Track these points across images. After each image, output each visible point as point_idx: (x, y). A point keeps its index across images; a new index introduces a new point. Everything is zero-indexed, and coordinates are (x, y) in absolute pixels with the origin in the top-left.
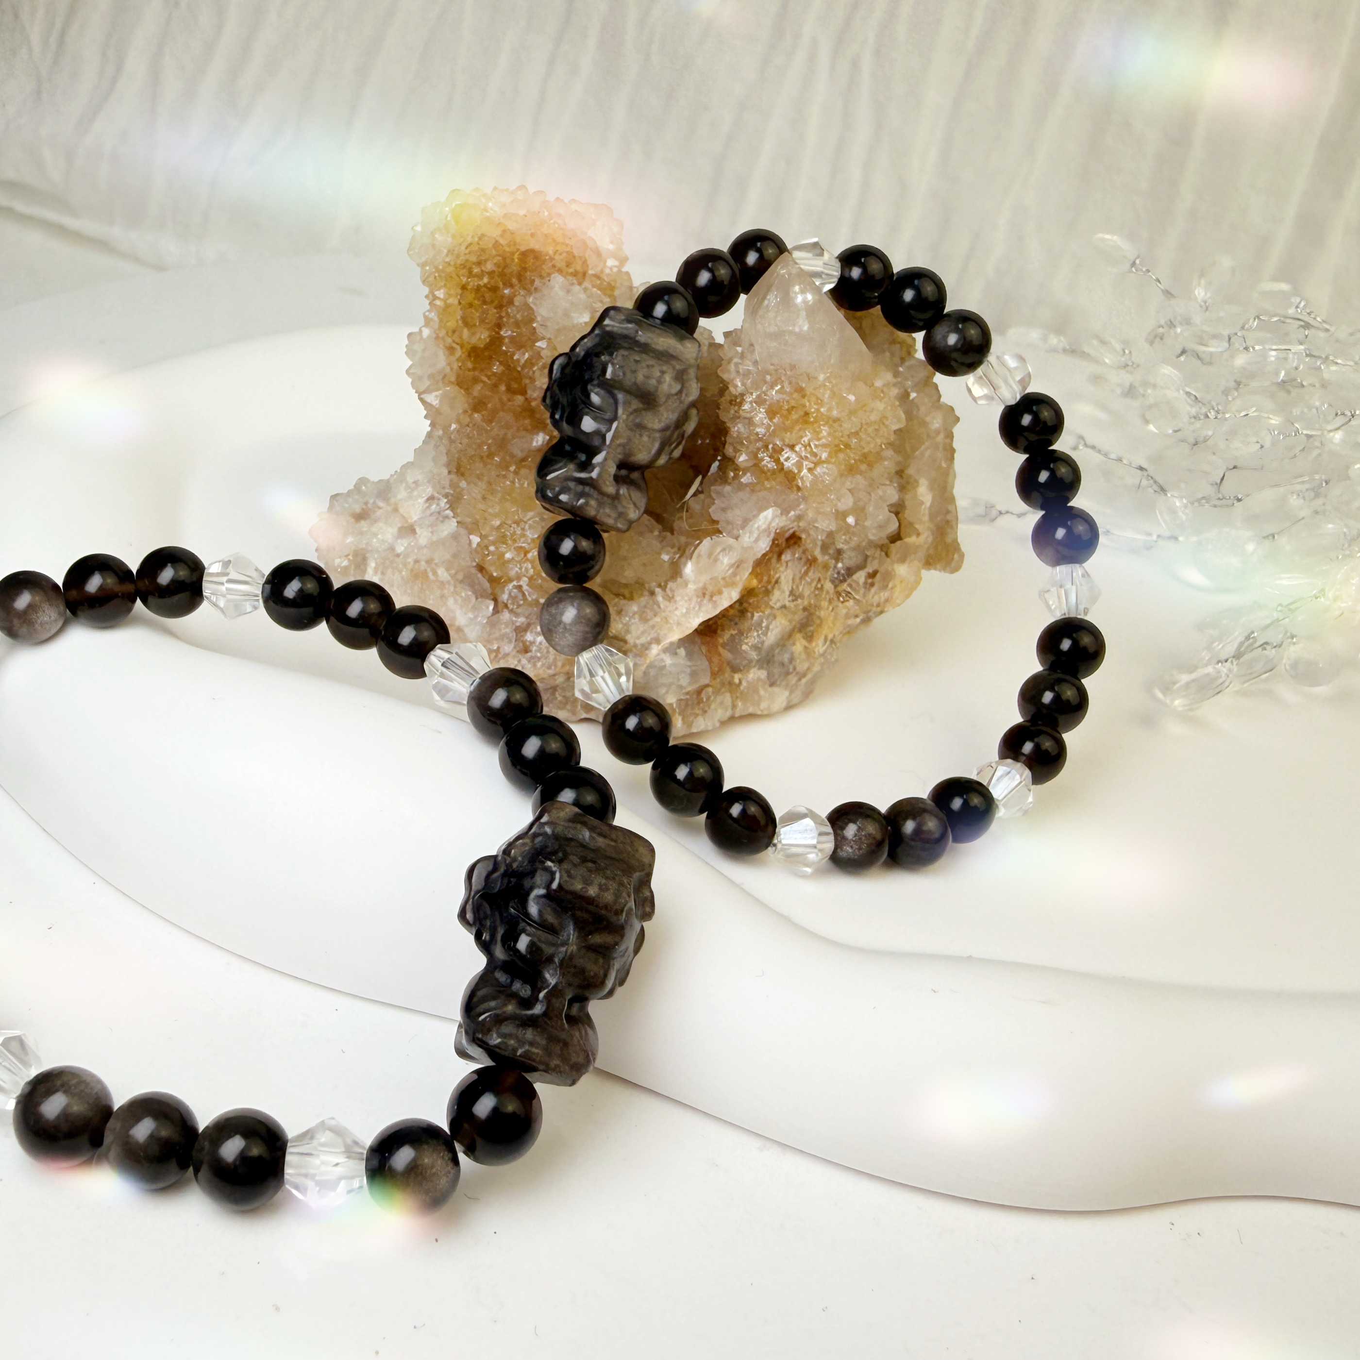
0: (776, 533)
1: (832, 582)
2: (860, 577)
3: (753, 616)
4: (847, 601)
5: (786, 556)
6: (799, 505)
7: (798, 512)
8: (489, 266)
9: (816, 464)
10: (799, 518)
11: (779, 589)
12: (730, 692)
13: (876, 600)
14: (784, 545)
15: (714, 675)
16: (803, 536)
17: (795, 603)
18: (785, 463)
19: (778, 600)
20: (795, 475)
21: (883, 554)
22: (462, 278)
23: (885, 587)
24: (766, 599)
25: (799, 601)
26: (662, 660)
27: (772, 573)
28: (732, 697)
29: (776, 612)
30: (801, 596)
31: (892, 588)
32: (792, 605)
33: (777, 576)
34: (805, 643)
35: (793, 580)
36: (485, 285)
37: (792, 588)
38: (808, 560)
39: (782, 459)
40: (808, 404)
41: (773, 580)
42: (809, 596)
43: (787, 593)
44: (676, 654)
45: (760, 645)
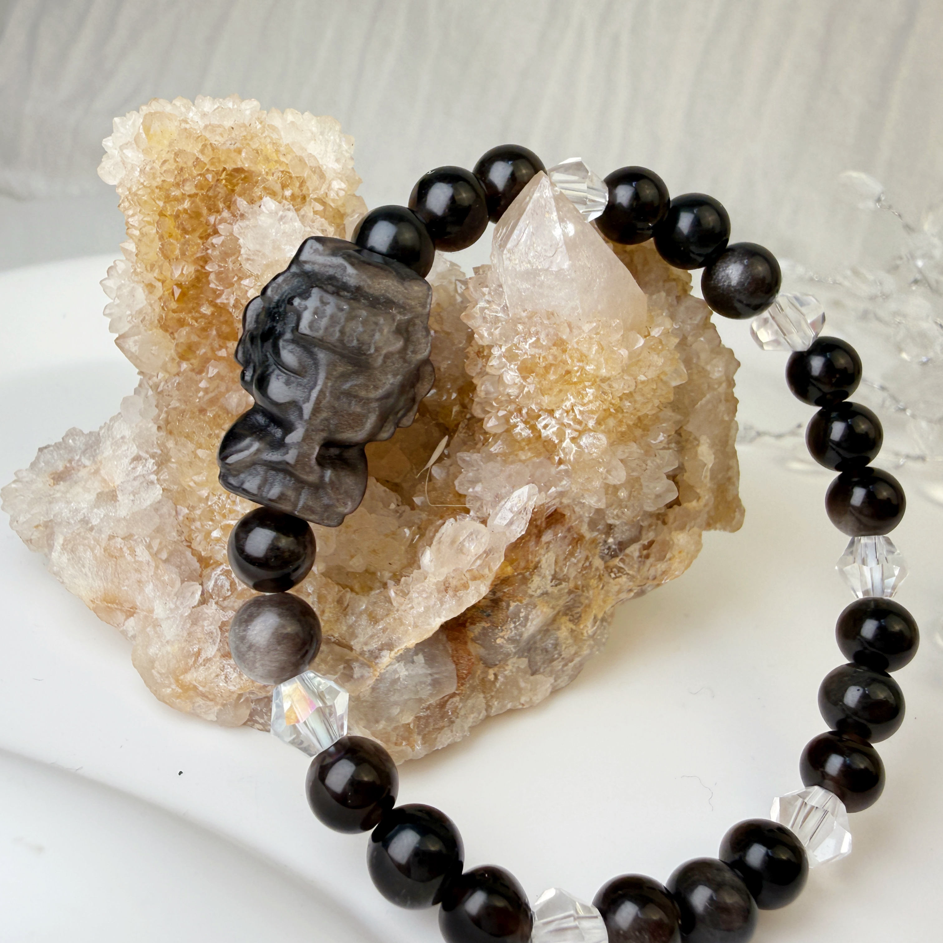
0: (533, 513)
1: (602, 558)
2: (634, 550)
3: (508, 606)
4: (620, 576)
5: (547, 537)
6: (561, 480)
7: (559, 489)
8: (189, 188)
9: (581, 433)
10: (561, 494)
11: (539, 576)
12: (484, 692)
13: (652, 572)
14: (544, 525)
15: (461, 679)
16: (568, 513)
17: (559, 587)
18: (543, 431)
19: (539, 588)
20: (555, 446)
21: (659, 522)
22: (157, 202)
23: (662, 558)
24: (524, 587)
25: (564, 584)
26: (395, 671)
27: (530, 557)
28: (485, 698)
29: (536, 600)
30: (566, 579)
31: (670, 559)
32: (555, 590)
33: (537, 559)
34: (571, 625)
35: (556, 562)
36: (185, 211)
37: (555, 571)
38: (574, 539)
39: (540, 426)
40: (569, 361)
41: (532, 565)
42: (575, 578)
43: (550, 578)
44: (413, 662)
45: (518, 638)
